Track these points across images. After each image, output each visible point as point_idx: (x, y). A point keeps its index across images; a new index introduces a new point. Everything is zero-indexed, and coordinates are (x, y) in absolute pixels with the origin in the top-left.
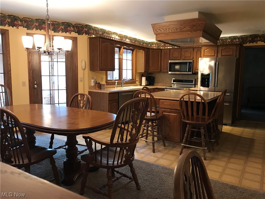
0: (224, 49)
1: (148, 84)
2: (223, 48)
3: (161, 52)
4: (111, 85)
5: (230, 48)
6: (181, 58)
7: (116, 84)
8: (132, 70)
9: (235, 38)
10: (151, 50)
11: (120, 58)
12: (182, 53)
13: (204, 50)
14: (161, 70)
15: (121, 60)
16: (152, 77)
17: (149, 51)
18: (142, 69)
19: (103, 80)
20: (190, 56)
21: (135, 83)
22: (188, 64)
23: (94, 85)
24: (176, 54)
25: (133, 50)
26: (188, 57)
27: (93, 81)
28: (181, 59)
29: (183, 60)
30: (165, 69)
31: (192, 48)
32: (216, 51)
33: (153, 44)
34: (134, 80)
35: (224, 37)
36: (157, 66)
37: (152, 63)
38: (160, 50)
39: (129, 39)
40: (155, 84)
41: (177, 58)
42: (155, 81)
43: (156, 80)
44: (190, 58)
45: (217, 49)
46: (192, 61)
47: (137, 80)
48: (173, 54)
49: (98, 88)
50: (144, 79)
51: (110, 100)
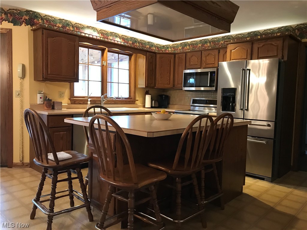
0: (263, 46)
1: (157, 106)
2: (261, 45)
3: (175, 57)
4: (80, 104)
5: (272, 44)
6: (202, 66)
7: (89, 102)
8: (130, 84)
9: (287, 28)
10: (158, 56)
11: (103, 65)
12: (202, 58)
13: (231, 51)
14: (174, 85)
15: (105, 68)
16: (165, 95)
17: (156, 56)
18: (142, 83)
19: (63, 97)
20: (213, 63)
21: (134, 104)
22: (209, 74)
23: (42, 103)
24: (194, 60)
25: (130, 56)
26: (212, 64)
27: (39, 96)
28: (202, 68)
29: (204, 68)
30: (179, 84)
31: (216, 49)
32: (249, 51)
33: (168, 48)
34: (131, 99)
35: (269, 30)
36: (169, 78)
37: (161, 74)
38: (173, 55)
39: (120, 38)
40: (170, 106)
41: (196, 67)
42: (171, 103)
43: (172, 100)
44: (214, 65)
45: (250, 46)
46: (215, 70)
47: (137, 99)
48: (190, 61)
49: (46, 108)
50: (148, 98)
51: (50, 126)
